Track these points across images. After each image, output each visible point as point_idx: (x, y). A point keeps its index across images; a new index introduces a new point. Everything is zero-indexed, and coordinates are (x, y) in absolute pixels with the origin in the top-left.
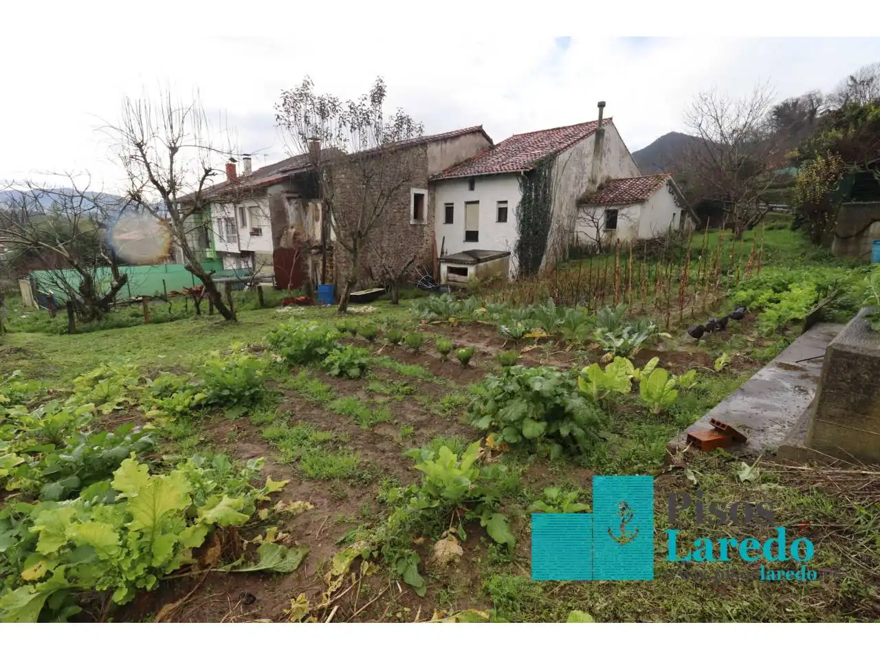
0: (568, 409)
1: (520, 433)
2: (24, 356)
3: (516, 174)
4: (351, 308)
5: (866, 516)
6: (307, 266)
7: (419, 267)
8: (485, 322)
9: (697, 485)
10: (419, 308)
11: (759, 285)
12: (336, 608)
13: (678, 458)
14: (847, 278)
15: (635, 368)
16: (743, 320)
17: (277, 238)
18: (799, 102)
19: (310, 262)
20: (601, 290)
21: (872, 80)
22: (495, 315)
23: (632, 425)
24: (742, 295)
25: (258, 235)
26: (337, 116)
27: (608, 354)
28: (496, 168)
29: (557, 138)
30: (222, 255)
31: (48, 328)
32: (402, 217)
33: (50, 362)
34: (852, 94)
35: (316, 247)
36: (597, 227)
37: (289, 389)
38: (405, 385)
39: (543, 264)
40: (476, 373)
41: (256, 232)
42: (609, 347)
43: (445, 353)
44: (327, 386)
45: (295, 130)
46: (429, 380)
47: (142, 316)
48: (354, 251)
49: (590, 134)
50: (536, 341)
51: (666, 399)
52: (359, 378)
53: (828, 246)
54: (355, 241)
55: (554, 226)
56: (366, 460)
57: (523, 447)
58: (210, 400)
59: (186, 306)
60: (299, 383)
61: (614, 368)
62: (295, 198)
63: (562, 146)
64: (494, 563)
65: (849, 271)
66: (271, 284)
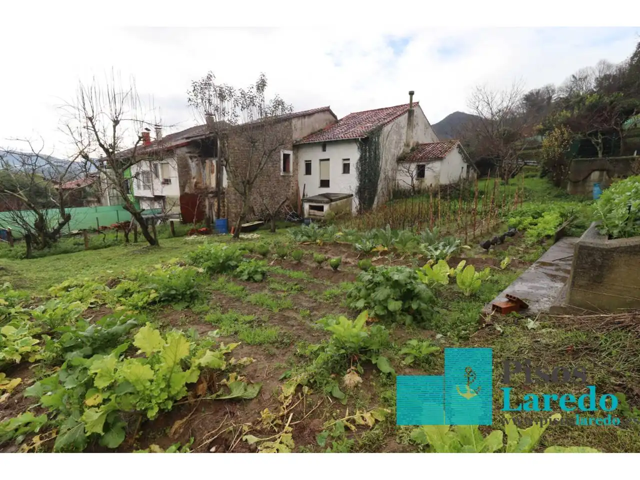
0: (416, 291)
1: (386, 308)
2: (5, 273)
3: (355, 140)
4: (242, 236)
5: (606, 340)
6: (204, 206)
7: (287, 206)
8: (342, 243)
9: (503, 333)
10: (294, 233)
11: (523, 214)
12: (292, 414)
13: (488, 319)
14: (578, 209)
15: (450, 268)
16: (515, 237)
17: (182, 187)
18: (540, 92)
19: (207, 203)
20: (418, 220)
21: (586, 77)
22: (350, 237)
23: (454, 304)
24: (513, 221)
25: (168, 184)
26: (233, 99)
27: (431, 260)
28: (341, 136)
29: (382, 115)
30: (139, 199)
31: (10, 255)
32: (275, 170)
33: (25, 278)
34: (574, 87)
35: (212, 193)
36: (412, 177)
37: (214, 290)
38: (296, 284)
39: (375, 203)
40: (344, 275)
41: (167, 182)
42: (431, 256)
43: (320, 262)
44: (242, 287)
45: (202, 109)
46: (312, 280)
47: (82, 244)
48: (244, 194)
49: (405, 113)
50: (379, 253)
51: (475, 286)
52: (262, 281)
53: (565, 188)
54: (245, 187)
55: (382, 176)
56: (282, 332)
57: (388, 318)
58: (161, 298)
59: (117, 236)
60: (220, 285)
61: (439, 268)
62: (196, 157)
63: (386, 121)
64: (384, 385)
65: (580, 204)
66: (178, 220)
